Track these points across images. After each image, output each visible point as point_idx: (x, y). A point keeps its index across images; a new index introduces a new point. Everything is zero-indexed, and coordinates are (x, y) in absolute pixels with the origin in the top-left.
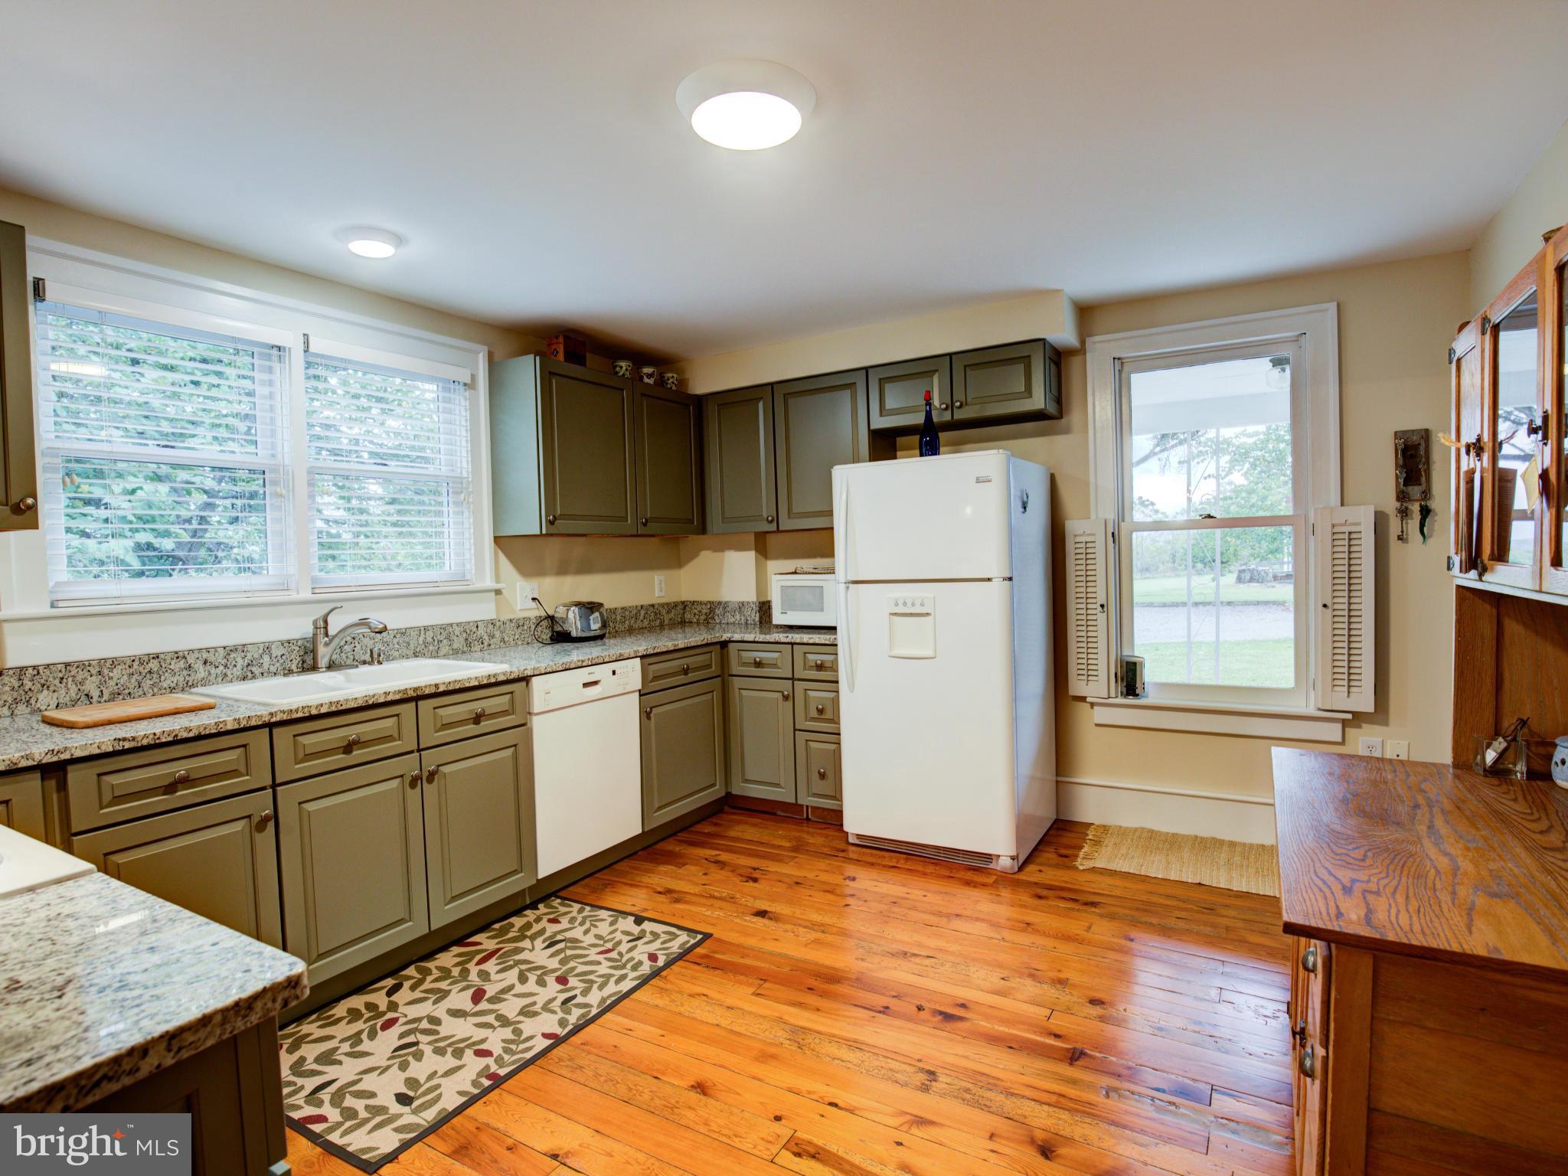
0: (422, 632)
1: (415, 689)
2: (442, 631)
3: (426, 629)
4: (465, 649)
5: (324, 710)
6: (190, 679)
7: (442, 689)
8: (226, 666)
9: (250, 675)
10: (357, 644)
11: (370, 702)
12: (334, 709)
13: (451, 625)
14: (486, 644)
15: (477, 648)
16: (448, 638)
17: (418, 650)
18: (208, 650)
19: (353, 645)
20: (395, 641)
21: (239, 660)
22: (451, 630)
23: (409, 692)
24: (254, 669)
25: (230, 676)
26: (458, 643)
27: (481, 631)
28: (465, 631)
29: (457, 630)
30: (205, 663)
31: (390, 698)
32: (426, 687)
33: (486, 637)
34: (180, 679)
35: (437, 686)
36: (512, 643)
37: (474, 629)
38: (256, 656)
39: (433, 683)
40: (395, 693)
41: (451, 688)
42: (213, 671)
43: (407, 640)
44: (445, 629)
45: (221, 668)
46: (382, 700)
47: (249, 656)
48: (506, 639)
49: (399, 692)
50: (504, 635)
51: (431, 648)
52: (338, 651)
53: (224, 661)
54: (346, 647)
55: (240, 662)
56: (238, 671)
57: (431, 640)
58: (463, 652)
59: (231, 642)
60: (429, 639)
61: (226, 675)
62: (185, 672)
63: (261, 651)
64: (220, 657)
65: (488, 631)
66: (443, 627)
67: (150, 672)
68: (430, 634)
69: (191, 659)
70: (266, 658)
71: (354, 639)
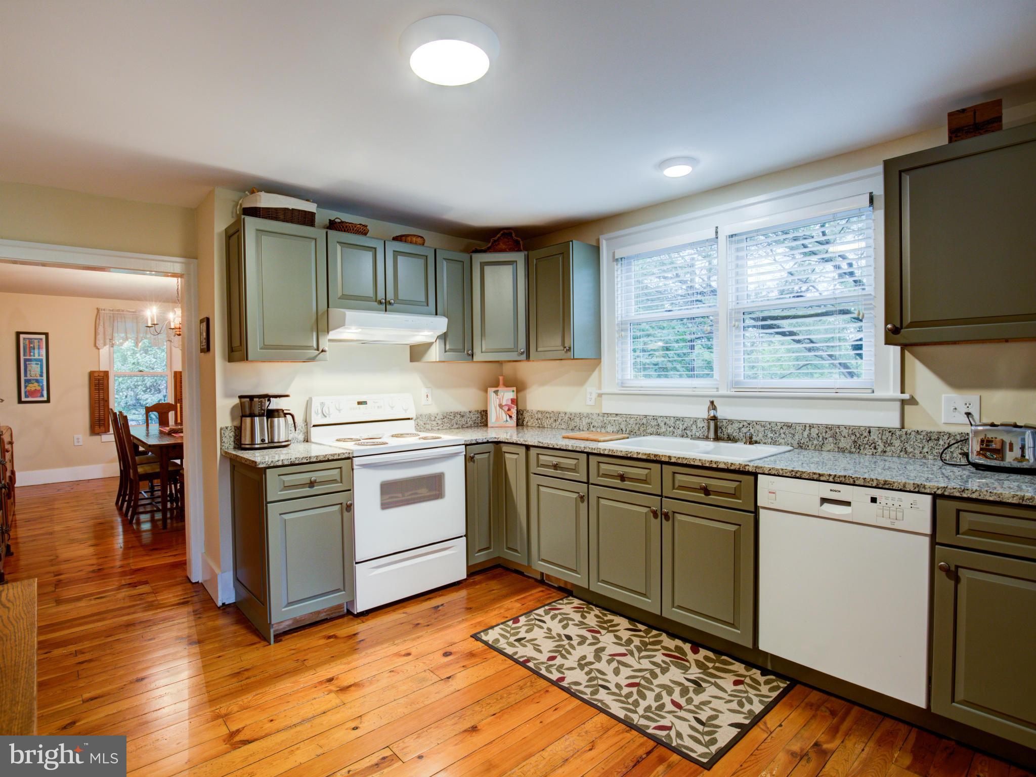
0: (808, 428)
1: (655, 456)
2: (828, 430)
3: (811, 426)
4: (854, 450)
5: (606, 453)
6: (659, 431)
7: (673, 460)
8: (674, 428)
9: (685, 435)
10: (751, 428)
11: (629, 455)
12: (610, 453)
13: (839, 427)
14: (880, 450)
15: (869, 452)
16: (834, 436)
17: (802, 442)
18: (666, 417)
19: (748, 429)
20: (782, 431)
21: (681, 425)
22: (837, 430)
23: (651, 456)
24: (687, 432)
25: (676, 434)
26: (844, 443)
27: (874, 436)
28: (854, 434)
29: (845, 432)
30: (665, 424)
31: (640, 456)
32: (662, 456)
33: (880, 444)
34: (654, 430)
35: (670, 457)
36: (918, 455)
37: (866, 434)
38: (689, 425)
39: (668, 455)
40: (643, 454)
41: (680, 461)
42: (668, 429)
43: (793, 432)
44: (831, 429)
45: (672, 428)
46: (635, 456)
47: (685, 425)
48: (909, 449)
49: (645, 454)
50: (907, 445)
51: (815, 442)
52: (738, 431)
53: (673, 425)
54: (743, 429)
55: (681, 427)
56: (679, 431)
57: (816, 436)
58: (850, 452)
59: (679, 415)
60: (814, 435)
61: (674, 432)
62: (657, 427)
63: (692, 423)
64: (671, 423)
65: (884, 438)
66: (828, 428)
67: (643, 424)
68: (814, 432)
69: (659, 420)
70: (694, 427)
71: (749, 424)
